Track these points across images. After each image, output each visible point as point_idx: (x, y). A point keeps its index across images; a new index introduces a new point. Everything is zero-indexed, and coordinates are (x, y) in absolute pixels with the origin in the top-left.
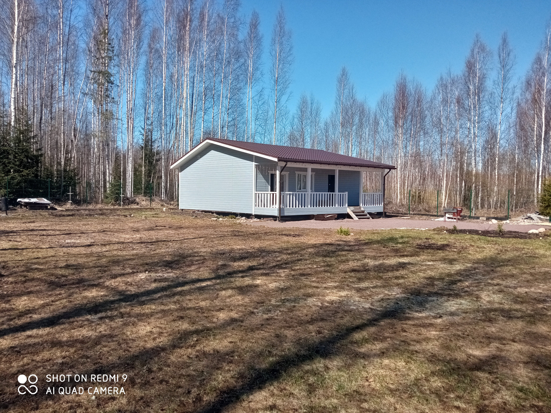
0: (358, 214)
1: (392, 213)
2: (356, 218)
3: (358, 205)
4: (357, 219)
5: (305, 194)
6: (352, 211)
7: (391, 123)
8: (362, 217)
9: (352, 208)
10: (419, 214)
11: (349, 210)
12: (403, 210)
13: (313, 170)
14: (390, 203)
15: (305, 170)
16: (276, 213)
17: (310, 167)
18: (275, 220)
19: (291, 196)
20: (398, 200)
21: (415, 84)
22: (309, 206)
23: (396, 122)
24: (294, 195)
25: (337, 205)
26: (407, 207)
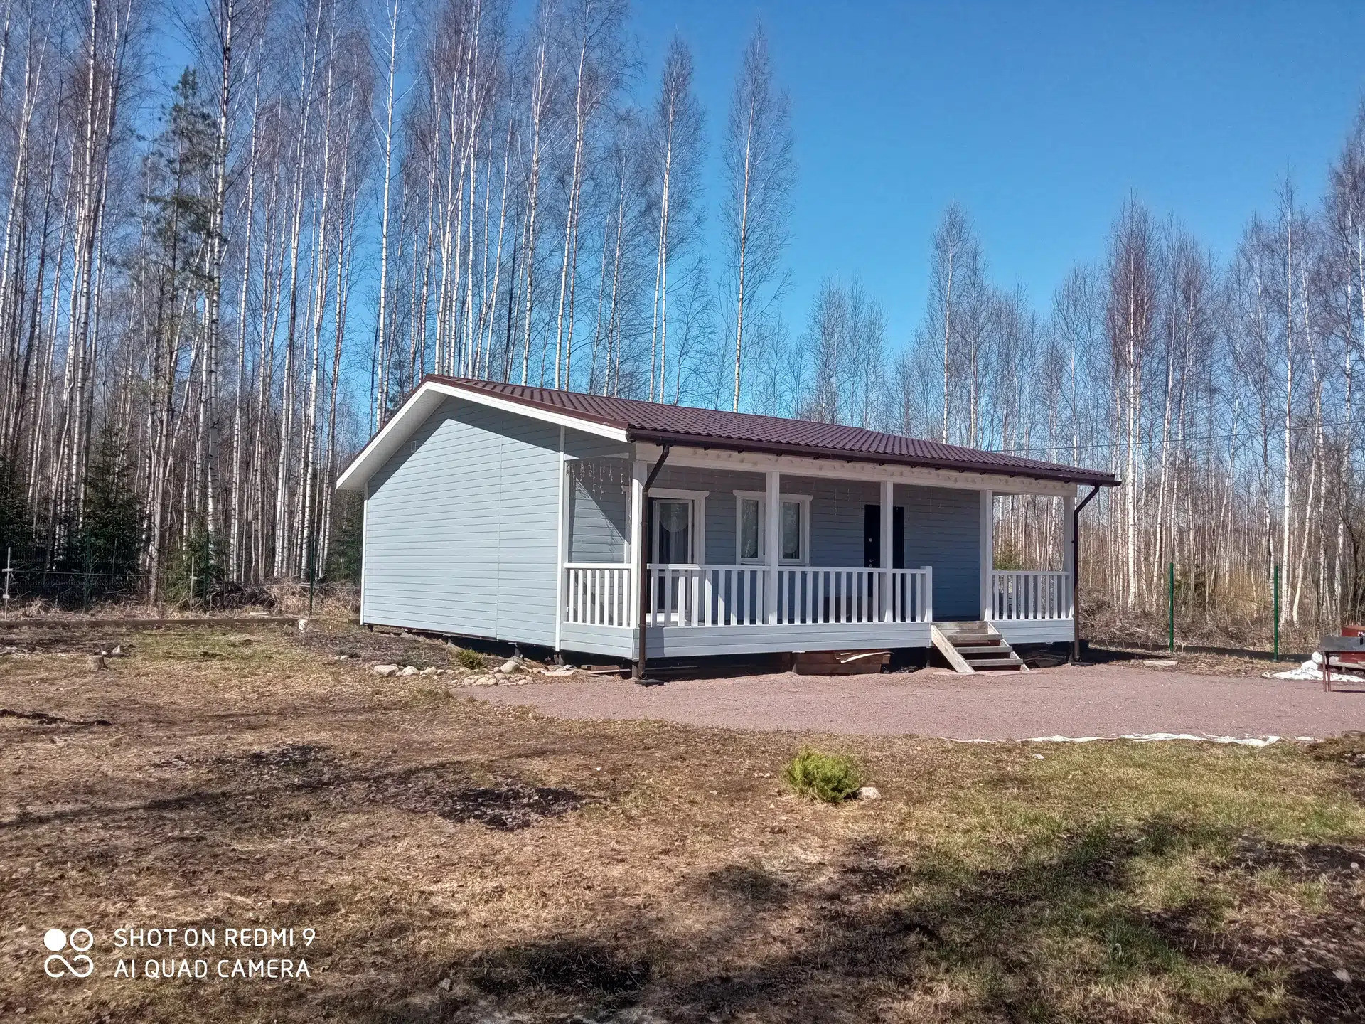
0: (975, 650)
1: (1112, 643)
2: (964, 667)
3: (977, 616)
4: (970, 671)
5: (754, 574)
6: (949, 638)
7: (1103, 358)
8: (988, 662)
9: (951, 627)
10: (1208, 650)
11: (939, 636)
12: (1149, 632)
13: (789, 484)
14: (1100, 606)
15: (756, 482)
16: (626, 648)
17: (774, 468)
18: (626, 676)
19: (695, 580)
20: (1131, 598)
21: (1176, 236)
22: (773, 620)
23: (1119, 359)
24: (709, 575)
25: (888, 616)
26: (1163, 623)
